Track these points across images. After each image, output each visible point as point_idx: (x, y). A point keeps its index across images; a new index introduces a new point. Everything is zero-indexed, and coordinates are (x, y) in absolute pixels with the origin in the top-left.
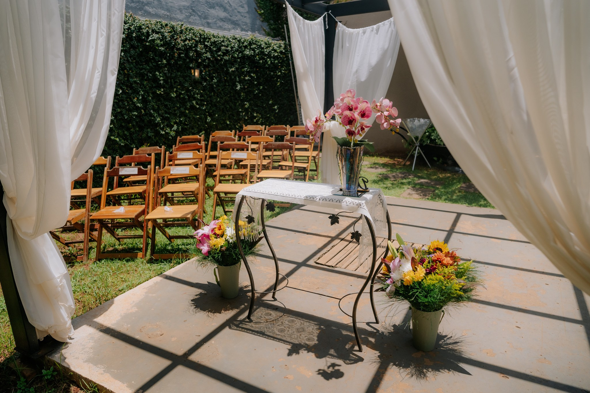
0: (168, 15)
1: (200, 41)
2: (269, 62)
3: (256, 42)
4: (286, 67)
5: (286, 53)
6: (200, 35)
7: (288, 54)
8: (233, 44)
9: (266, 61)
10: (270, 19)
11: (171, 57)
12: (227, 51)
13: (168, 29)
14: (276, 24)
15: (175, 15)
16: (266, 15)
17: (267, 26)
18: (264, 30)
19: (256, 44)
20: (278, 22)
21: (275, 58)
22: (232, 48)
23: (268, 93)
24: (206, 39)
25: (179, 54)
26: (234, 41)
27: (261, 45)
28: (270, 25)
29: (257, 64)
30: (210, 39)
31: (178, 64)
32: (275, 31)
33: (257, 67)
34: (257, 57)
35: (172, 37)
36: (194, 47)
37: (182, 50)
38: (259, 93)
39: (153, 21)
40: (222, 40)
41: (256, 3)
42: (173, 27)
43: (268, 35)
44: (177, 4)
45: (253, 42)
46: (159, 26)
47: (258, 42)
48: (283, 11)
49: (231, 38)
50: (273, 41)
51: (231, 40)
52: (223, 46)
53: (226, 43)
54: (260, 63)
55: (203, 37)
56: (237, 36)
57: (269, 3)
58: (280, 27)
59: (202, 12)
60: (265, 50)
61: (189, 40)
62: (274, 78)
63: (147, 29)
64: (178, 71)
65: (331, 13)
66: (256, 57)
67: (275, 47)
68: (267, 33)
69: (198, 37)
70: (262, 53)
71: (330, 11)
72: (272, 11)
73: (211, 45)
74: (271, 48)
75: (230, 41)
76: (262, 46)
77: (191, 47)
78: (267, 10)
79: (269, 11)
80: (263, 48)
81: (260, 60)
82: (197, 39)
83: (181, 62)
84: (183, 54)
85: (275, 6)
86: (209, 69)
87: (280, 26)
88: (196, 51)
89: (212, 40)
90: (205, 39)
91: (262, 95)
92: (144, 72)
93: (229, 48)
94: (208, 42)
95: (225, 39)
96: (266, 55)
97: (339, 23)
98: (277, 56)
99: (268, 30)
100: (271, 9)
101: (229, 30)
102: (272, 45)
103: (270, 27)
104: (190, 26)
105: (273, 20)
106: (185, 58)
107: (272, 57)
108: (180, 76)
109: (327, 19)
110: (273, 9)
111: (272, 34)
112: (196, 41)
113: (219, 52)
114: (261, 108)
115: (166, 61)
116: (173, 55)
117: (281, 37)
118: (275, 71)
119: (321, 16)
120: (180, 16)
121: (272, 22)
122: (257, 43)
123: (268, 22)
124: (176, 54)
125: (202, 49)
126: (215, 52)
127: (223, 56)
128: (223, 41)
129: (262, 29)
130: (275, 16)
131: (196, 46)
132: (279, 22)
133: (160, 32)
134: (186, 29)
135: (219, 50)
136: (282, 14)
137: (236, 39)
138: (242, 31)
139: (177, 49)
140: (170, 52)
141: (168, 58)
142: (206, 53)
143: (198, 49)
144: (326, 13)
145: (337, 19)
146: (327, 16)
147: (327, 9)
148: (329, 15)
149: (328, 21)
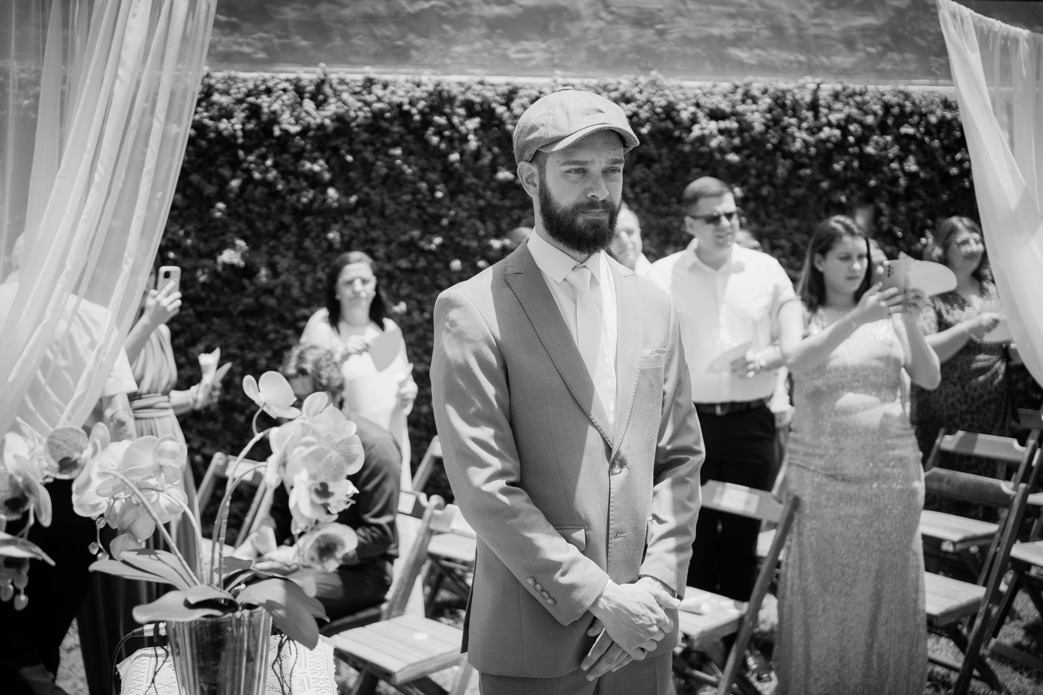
1: (881, 125)
6: (887, 107)
11: (765, 178)
13: (765, 102)
15: (828, 57)
24: (910, 115)
25: (795, 168)
31: (790, 196)
35: (774, 123)
36: (854, 145)
39: (726, 86)
42: (782, 96)
44: (837, 25)
46: (738, 96)
55: (896, 110)
59: (931, 34)
63: (692, 109)
64: (793, 215)
69: (875, 114)
73: (928, 132)
77: (840, 147)
82: (870, 120)
83: (802, 191)
84: (808, 166)
86: (913, 204)
88: (863, 157)
90: (903, 117)
92: (670, 223)
94: (916, 126)
106: (816, 178)
112: (866, 127)
116: (772, 172)
120: (844, 60)
125: (887, 149)
131: (862, 140)
133: (735, 114)
134: (836, 96)
139: (787, 155)
140: (760, 164)
141: (753, 181)
142: (901, 159)
143: (870, 149)
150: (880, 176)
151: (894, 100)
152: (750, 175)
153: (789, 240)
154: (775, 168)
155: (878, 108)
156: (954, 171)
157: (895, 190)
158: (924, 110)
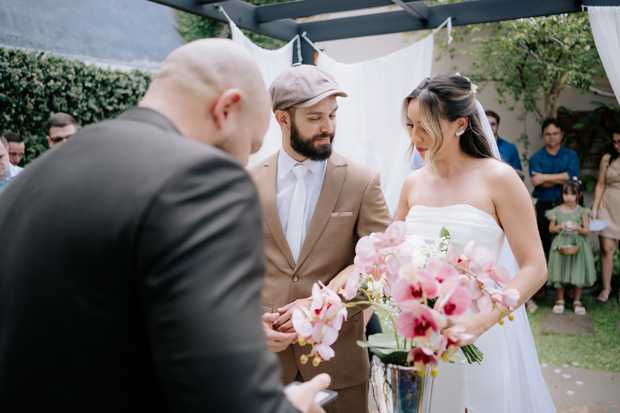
0: (17, 38)
1: (76, 81)
6: (77, 72)
8: (135, 85)
11: (20, 109)
12: (126, 96)
13: (15, 61)
15: (31, 36)
22: (134, 91)
24: (87, 76)
25: (37, 104)
26: (137, 79)
30: (94, 77)
31: (33, 121)
35: (22, 75)
36: (65, 91)
37: (42, 97)
40: (116, 77)
42: (24, 57)
49: (132, 73)
51: (132, 77)
52: (118, 87)
53: (123, 83)
55: (81, 73)
56: (143, 70)
61: (55, 80)
64: (33, 133)
65: (306, 36)
69: (72, 74)
71: (304, 34)
73: (97, 87)
75: (129, 79)
77: (58, 92)
78: (194, 29)
82: (70, 77)
83: (39, 118)
84: (43, 103)
88: (68, 97)
89: (97, 78)
90: (85, 76)
93: (129, 92)
94: (91, 81)
95: (121, 76)
97: (320, 52)
100: (199, 27)
101: (130, 60)
104: (56, 55)
106: (47, 110)
108: (37, 141)
109: (299, 46)
110: (203, 26)
112: (68, 81)
113: (110, 97)
115: (11, 117)
116: (24, 106)
119: (288, 41)
124: (29, 103)
125: (79, 94)
126: (102, 99)
127: (118, 104)
128: (118, 80)
131: (68, 88)
134: (49, 60)
135: (111, 94)
137: (141, 75)
138: (151, 60)
139: (32, 96)
140: (17, 101)
141: (13, 111)
142: (87, 101)
143: (72, 94)
144: (297, 37)
145: (317, 46)
146: (299, 41)
147: (299, 30)
148: (302, 39)
149: (302, 49)
150: (78, 110)
151: (79, 67)
152: (11, 106)
153: (34, 149)
154: (26, 103)
155: (73, 70)
156: (110, 108)
157: (84, 118)
158: (93, 74)
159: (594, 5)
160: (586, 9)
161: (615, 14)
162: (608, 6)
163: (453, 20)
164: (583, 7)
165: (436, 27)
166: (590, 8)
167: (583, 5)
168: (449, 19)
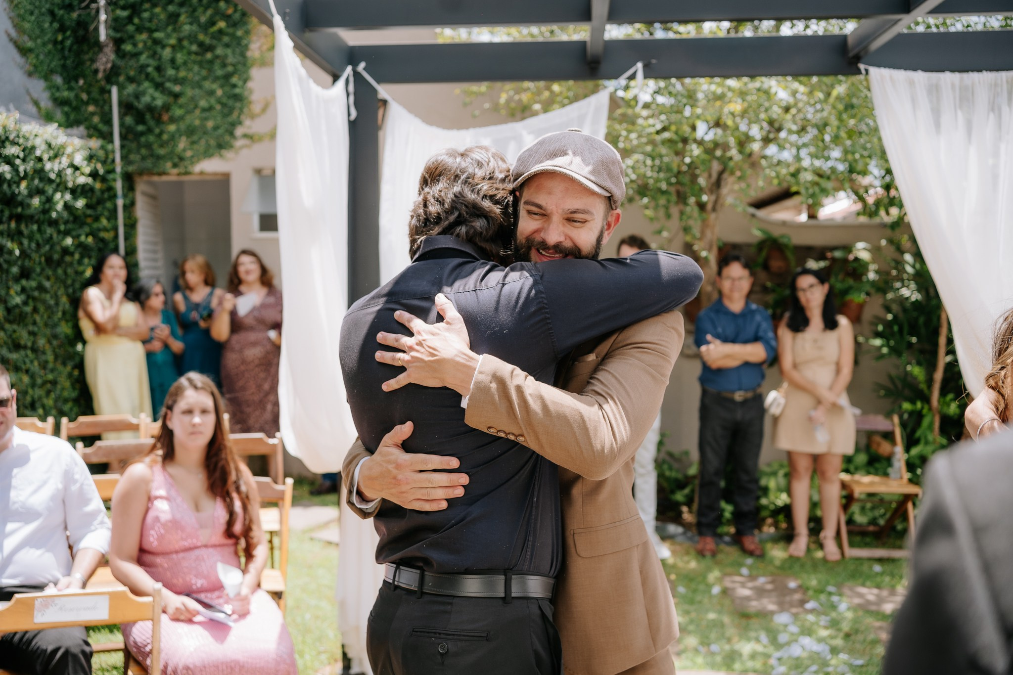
2: (60, 207)
3: (18, 136)
4: (108, 219)
5: (111, 176)
7: (115, 180)
9: (49, 200)
10: (52, 72)
14: (70, 89)
16: (42, 57)
17: (44, 90)
18: (36, 103)
19: (17, 144)
20: (77, 82)
21: (76, 192)
23: (52, 302)
27: (33, 148)
28: (53, 88)
29: (19, 210)
32: (66, 109)
33: (19, 218)
34: (24, 185)
38: (25, 303)
41: (10, 18)
43: (48, 118)
45: (7, 138)
47: (26, 139)
48: (96, 54)
50: (70, 140)
54: (29, 206)
57: (51, 23)
58: (82, 100)
60: (48, 166)
62: (72, 254)
66: (18, 186)
67: (79, 159)
68: (43, 112)
70: (40, 173)
72: (59, 47)
74: (65, 161)
76: (38, 153)
78: (45, 43)
79: (50, 46)
80: (40, 159)
81: (31, 195)
85: (68, 33)
87: (84, 96)
91: (35, 310)
96: (51, 181)
98: (84, 186)
99: (46, 103)
100: (56, 42)
102: (69, 150)
103: (53, 94)
105: (61, 75)
107: (66, 188)
109: (352, 87)
111: (59, 115)
114: (29, 352)
117: (88, 128)
118: (74, 233)
119: (339, 77)
121: (58, 80)
122: (21, 141)
123: (46, 78)
129: (28, 98)
130: (69, 62)
132: (81, 82)
136: (93, 61)
144: (349, 69)
145: (383, 91)
146: (351, 79)
147: (353, 55)
148: (356, 74)
149: (355, 94)
159: (879, 66)
160: (867, 71)
161: (912, 83)
162: (900, 69)
163: (646, 67)
164: (862, 67)
165: (616, 77)
166: (873, 70)
167: (861, 63)
168: (640, 65)
